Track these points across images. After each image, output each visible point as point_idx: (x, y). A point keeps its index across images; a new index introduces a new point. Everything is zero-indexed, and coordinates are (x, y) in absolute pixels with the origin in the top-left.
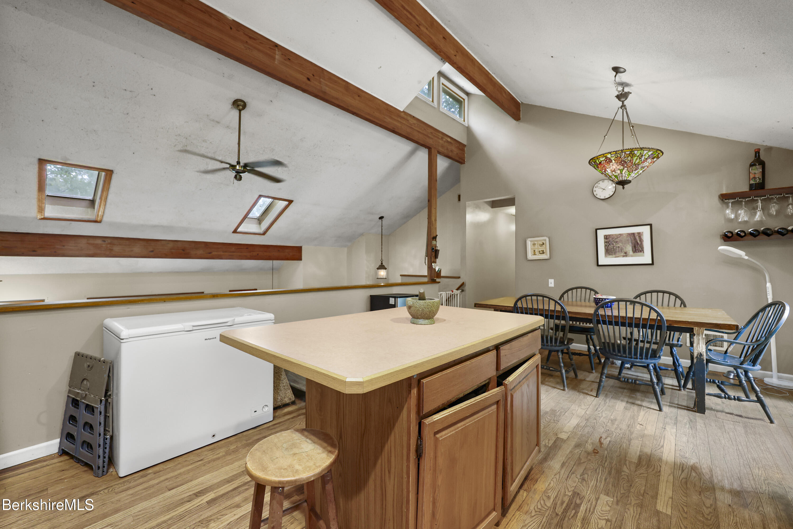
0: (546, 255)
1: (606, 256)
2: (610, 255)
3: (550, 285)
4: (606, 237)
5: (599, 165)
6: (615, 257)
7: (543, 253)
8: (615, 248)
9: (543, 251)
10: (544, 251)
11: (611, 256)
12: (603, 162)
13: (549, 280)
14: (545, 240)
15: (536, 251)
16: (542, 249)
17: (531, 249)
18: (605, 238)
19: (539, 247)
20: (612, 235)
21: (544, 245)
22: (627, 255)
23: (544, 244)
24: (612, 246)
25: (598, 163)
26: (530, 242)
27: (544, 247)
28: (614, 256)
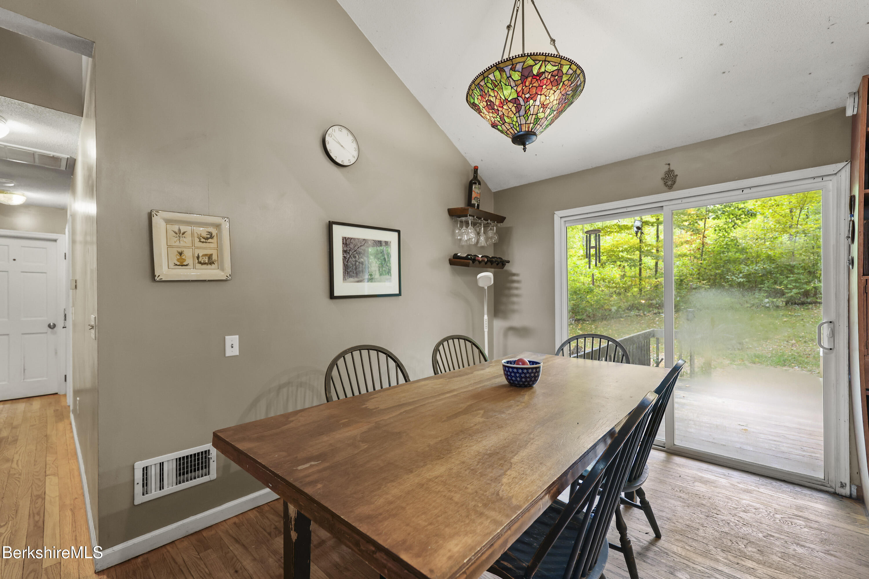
0: (223, 269)
1: (344, 279)
2: (351, 277)
3: (230, 352)
4: (346, 241)
5: (529, 79)
6: (358, 282)
7: (211, 263)
8: (357, 263)
9: (210, 257)
10: (214, 257)
11: (351, 279)
12: (547, 74)
13: (227, 338)
14: (218, 226)
15: (188, 254)
16: (209, 252)
17: (169, 246)
18: (343, 243)
19: (198, 244)
20: (354, 239)
21: (214, 240)
22: (372, 279)
23: (212, 237)
24: (354, 260)
25: (535, 72)
26: (163, 224)
27: (214, 245)
28: (356, 279)
